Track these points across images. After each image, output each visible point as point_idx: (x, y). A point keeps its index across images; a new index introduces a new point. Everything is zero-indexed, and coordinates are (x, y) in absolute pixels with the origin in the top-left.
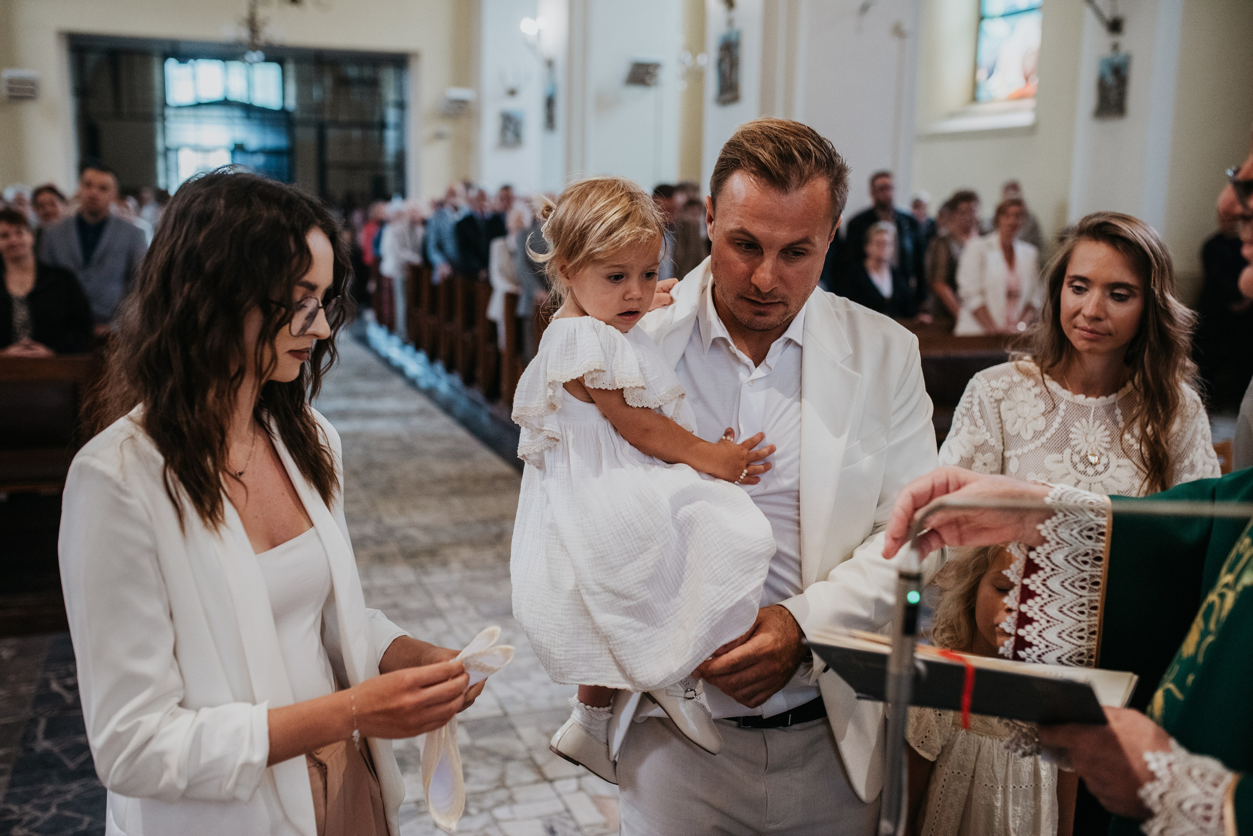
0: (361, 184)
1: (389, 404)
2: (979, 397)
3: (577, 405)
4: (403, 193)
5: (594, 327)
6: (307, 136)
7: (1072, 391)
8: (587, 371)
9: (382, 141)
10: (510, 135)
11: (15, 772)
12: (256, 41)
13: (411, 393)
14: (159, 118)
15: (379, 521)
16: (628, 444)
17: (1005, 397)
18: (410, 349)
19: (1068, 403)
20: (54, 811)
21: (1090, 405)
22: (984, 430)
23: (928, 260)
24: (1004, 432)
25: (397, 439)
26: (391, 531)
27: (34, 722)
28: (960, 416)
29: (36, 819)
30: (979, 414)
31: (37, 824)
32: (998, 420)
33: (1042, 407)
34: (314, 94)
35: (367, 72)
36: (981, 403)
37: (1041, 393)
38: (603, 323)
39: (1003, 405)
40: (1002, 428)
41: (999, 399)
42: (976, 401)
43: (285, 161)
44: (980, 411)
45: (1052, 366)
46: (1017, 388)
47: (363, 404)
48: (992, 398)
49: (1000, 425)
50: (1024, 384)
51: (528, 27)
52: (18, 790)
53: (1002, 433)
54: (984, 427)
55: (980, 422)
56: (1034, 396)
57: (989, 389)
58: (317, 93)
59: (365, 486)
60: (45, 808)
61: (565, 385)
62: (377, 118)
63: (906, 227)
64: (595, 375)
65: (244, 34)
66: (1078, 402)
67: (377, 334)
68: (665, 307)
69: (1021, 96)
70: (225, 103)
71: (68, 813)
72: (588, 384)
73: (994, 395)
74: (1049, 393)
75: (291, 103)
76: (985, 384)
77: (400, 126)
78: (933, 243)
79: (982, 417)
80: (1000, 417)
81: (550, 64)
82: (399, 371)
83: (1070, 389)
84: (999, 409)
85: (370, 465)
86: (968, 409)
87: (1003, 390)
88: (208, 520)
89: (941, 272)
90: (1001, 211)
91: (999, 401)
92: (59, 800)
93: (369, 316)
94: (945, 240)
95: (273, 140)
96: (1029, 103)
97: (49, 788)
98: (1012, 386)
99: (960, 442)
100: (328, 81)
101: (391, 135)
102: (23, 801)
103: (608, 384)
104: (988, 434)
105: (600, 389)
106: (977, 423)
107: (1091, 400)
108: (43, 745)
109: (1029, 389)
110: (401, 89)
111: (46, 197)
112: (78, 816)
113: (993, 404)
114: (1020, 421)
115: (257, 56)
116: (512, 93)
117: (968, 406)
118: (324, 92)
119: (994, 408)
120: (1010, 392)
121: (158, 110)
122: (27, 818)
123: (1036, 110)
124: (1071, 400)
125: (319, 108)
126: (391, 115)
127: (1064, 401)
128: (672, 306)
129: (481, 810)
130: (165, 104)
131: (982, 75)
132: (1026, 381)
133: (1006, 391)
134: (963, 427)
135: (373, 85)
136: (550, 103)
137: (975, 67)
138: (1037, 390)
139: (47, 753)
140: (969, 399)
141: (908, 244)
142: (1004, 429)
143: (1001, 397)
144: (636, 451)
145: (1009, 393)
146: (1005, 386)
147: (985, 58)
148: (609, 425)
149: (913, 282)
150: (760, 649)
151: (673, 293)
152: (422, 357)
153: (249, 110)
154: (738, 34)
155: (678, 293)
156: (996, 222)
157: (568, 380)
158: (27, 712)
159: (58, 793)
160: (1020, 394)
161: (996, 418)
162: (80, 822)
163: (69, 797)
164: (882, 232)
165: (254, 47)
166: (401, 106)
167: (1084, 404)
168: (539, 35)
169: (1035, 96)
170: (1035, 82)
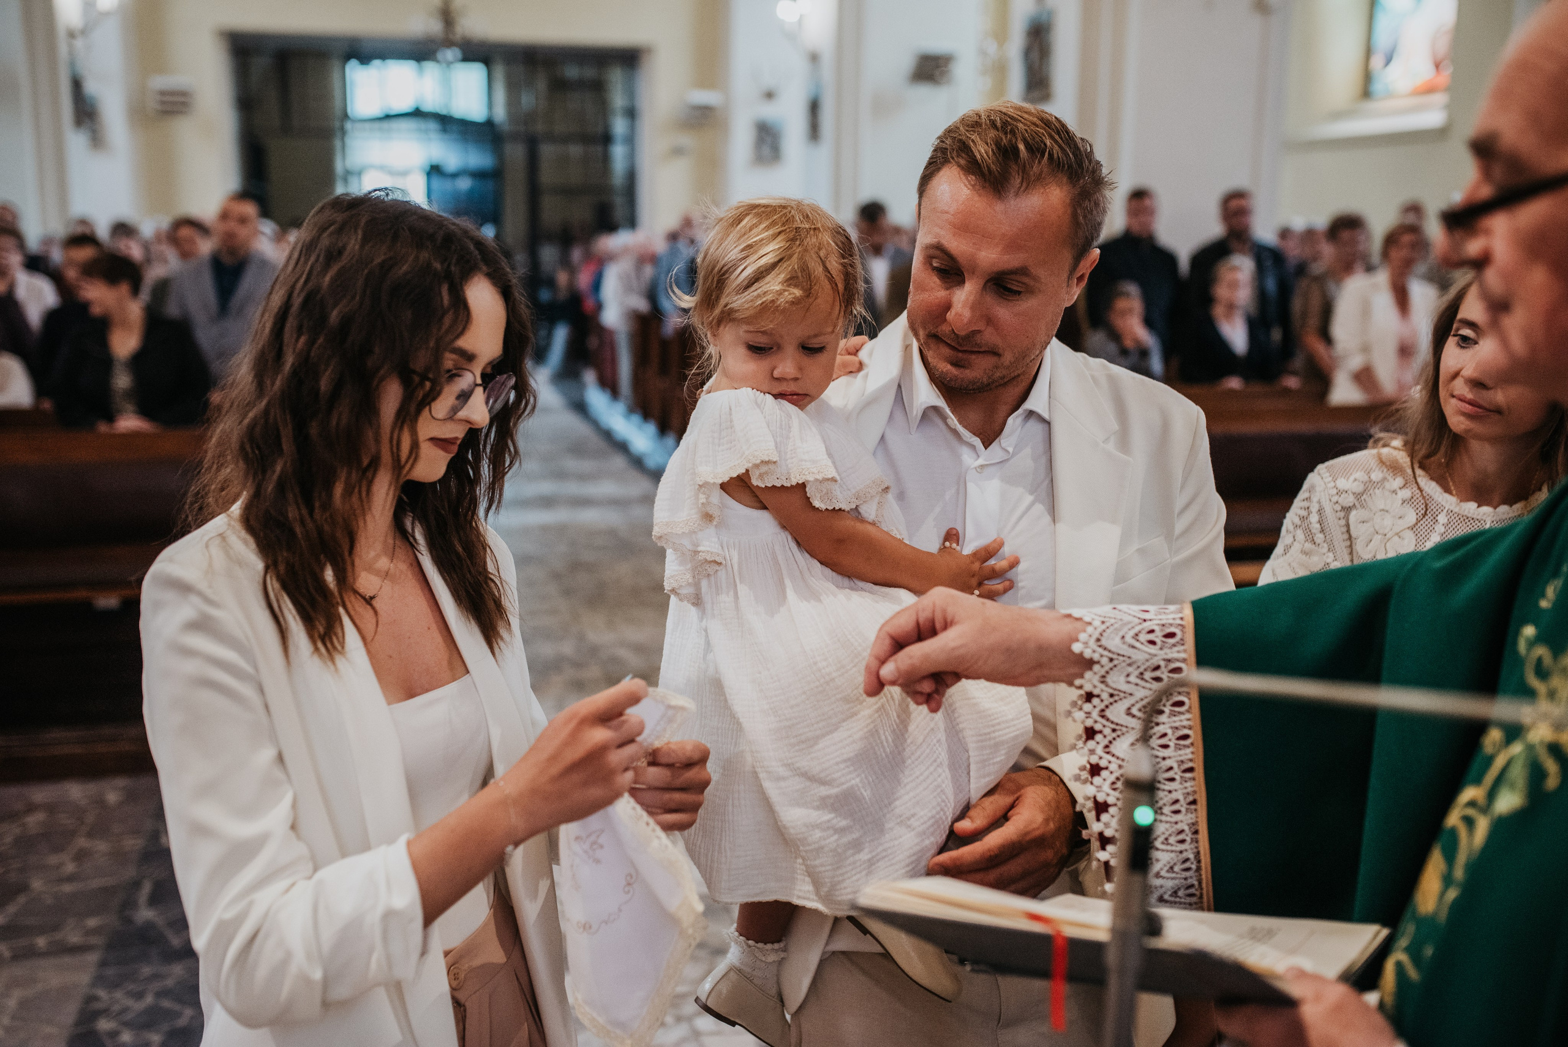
0: (581, 212)
1: (606, 488)
2: (1319, 502)
3: (740, 512)
4: (632, 223)
5: (756, 403)
6: (516, 153)
7: (1457, 495)
8: (750, 465)
9: (606, 159)
10: (766, 151)
11: (110, 947)
12: (451, 36)
13: (633, 474)
14: (338, 134)
15: (581, 637)
16: (819, 564)
17: (1356, 504)
18: (636, 419)
19: (1451, 514)
20: (149, 999)
21: (1484, 518)
22: (1325, 550)
23: (1297, 305)
24: (1354, 551)
25: (612, 533)
26: (594, 650)
27: (136, 885)
28: (1291, 528)
29: (125, 1010)
30: (1318, 526)
31: (129, 1016)
32: (1346, 536)
33: (1411, 517)
34: (523, 102)
35: (589, 73)
36: (1320, 511)
37: (1412, 498)
38: (769, 397)
39: (1353, 515)
40: (1351, 546)
41: (1348, 506)
42: (1314, 508)
43: (490, 185)
44: (1319, 521)
45: (1428, 456)
46: (1376, 490)
47: (572, 488)
48: (1337, 505)
49: (1348, 543)
50: (1387, 485)
51: (786, 13)
52: (110, 972)
53: (1351, 553)
54: (1325, 545)
55: (1319, 537)
56: (1400, 502)
57: (1335, 491)
58: (527, 100)
59: (567, 592)
60: (139, 996)
61: (724, 487)
62: (600, 129)
63: (1269, 263)
64: (764, 469)
65: (433, 27)
66: (1466, 513)
67: (597, 398)
68: (853, 375)
69: (1429, 90)
70: (417, 114)
71: (166, 1004)
72: (755, 482)
73: (1340, 500)
74: (1424, 498)
75: (500, 113)
76: (1329, 482)
77: (631, 140)
78: (1303, 283)
79: (1322, 531)
80: (1348, 531)
81: (814, 58)
82: (622, 447)
83: (1454, 492)
84: (1348, 521)
85: (576, 566)
86: (1303, 519)
87: (1354, 494)
88: (320, 645)
89: (1313, 322)
90: (1391, 240)
91: (1347, 510)
92: (157, 986)
93: (590, 377)
94: (1320, 280)
95: (478, 158)
96: (1440, 99)
97: (146, 970)
98: (1369, 486)
99: (1290, 564)
100: (542, 84)
101: (618, 152)
102: (113, 985)
103: (785, 479)
104: (1331, 555)
105: (774, 487)
106: (1315, 538)
107: (1486, 509)
108: (145, 914)
109: (1394, 492)
110: (631, 92)
111: (185, 232)
112: (177, 1007)
113: (1339, 513)
114: (1377, 538)
115: (450, 54)
116: (770, 95)
117: (1304, 513)
118: (537, 99)
119: (1340, 519)
120: (1364, 496)
121: (337, 124)
122: (116, 1008)
123: (1448, 107)
124: (1456, 510)
125: (530, 118)
126: (619, 126)
127: (1445, 511)
128: (862, 373)
129: (679, 1019)
130: (345, 116)
131: (1377, 62)
132: (1391, 480)
133: (1358, 496)
134: (1295, 543)
135: (598, 88)
136: (814, 107)
137: (1368, 52)
138: (1406, 493)
139: (149, 925)
140: (1306, 504)
141: (1271, 284)
142: (1354, 547)
143: (1351, 505)
144: (828, 571)
145: (1362, 498)
146: (1358, 488)
147: (1382, 38)
148: (790, 538)
149: (1276, 335)
150: (1026, 834)
151: (863, 355)
152: (651, 428)
153: (446, 123)
154: (1050, 14)
155: (871, 354)
156: (1385, 254)
157: (726, 479)
158: (130, 872)
159: (156, 977)
160: (1379, 500)
161: (1343, 533)
162: (178, 1015)
163: (169, 982)
164: (1235, 269)
165: (448, 43)
166: (631, 113)
167: (1475, 516)
168: (800, 22)
169: (1447, 89)
170: (1447, 72)
